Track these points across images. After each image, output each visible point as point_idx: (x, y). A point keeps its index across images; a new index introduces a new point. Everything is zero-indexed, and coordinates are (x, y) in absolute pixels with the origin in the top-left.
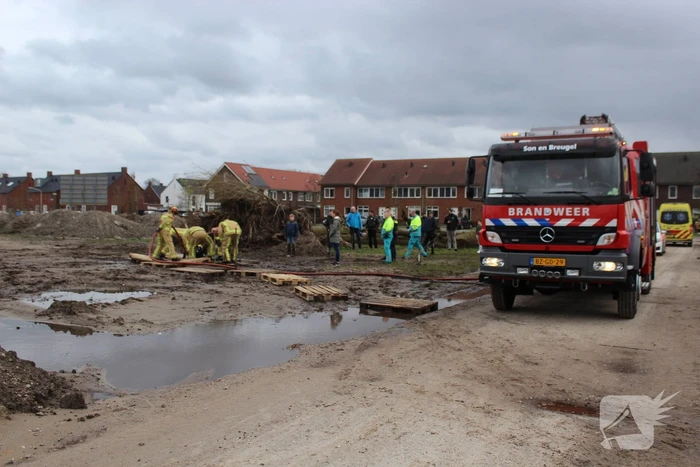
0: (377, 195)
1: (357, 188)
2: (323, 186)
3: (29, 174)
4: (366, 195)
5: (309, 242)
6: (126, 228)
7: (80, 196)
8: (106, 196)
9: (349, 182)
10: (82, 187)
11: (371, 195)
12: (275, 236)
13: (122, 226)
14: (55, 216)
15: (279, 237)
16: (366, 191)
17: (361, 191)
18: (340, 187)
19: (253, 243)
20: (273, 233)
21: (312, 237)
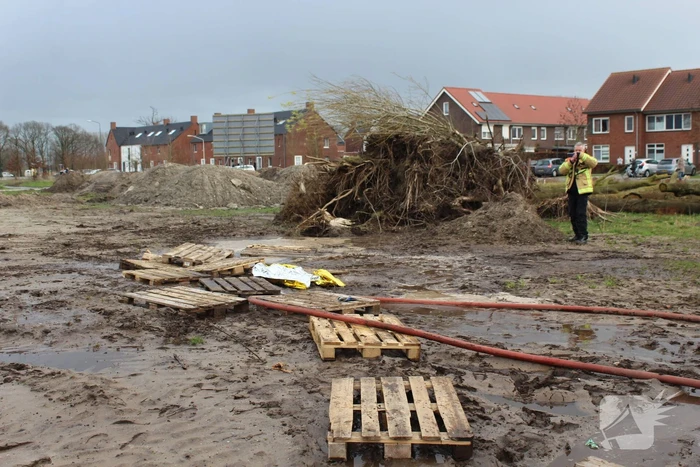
0: (678, 125)
1: (646, 116)
2: (591, 116)
3: (194, 118)
4: (660, 127)
5: (509, 216)
6: (248, 190)
7: (239, 144)
8: (273, 143)
9: (631, 107)
10: (240, 132)
11: (669, 125)
12: (456, 203)
13: (243, 188)
14: (153, 174)
15: (464, 204)
16: (660, 120)
17: (651, 120)
18: (618, 114)
19: (412, 216)
20: (453, 196)
21: (517, 205)
